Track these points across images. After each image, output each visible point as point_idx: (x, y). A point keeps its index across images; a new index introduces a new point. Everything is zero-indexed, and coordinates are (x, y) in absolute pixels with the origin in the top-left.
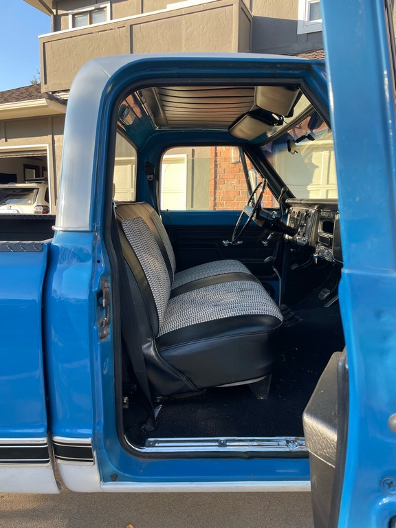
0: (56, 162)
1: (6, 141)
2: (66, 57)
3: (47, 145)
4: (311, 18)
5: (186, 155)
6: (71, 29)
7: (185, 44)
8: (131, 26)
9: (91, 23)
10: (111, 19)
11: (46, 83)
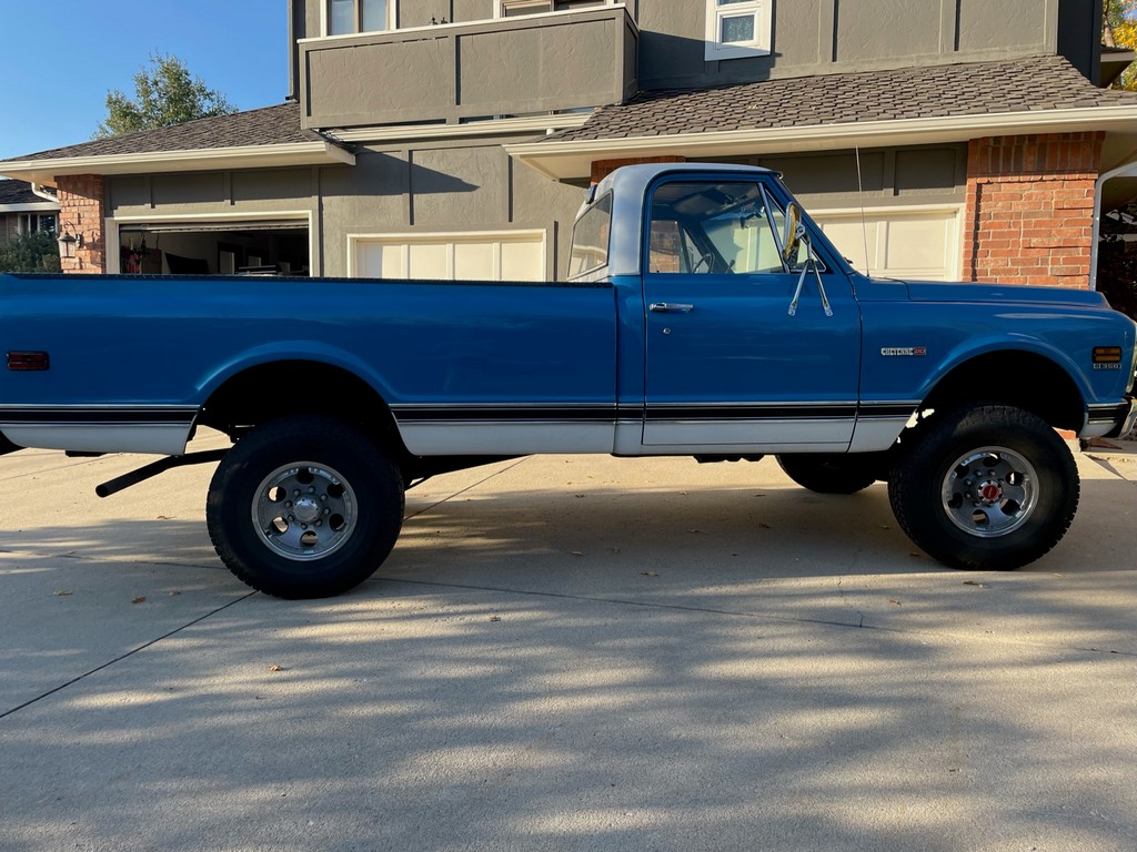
0: (325, 238)
1: (233, 204)
2: (346, 76)
3: (310, 212)
4: (724, 39)
5: (545, 230)
6: (323, 36)
7: (543, 70)
8: (458, 37)
9: (361, 30)
10: (398, 27)
11: (309, 114)
